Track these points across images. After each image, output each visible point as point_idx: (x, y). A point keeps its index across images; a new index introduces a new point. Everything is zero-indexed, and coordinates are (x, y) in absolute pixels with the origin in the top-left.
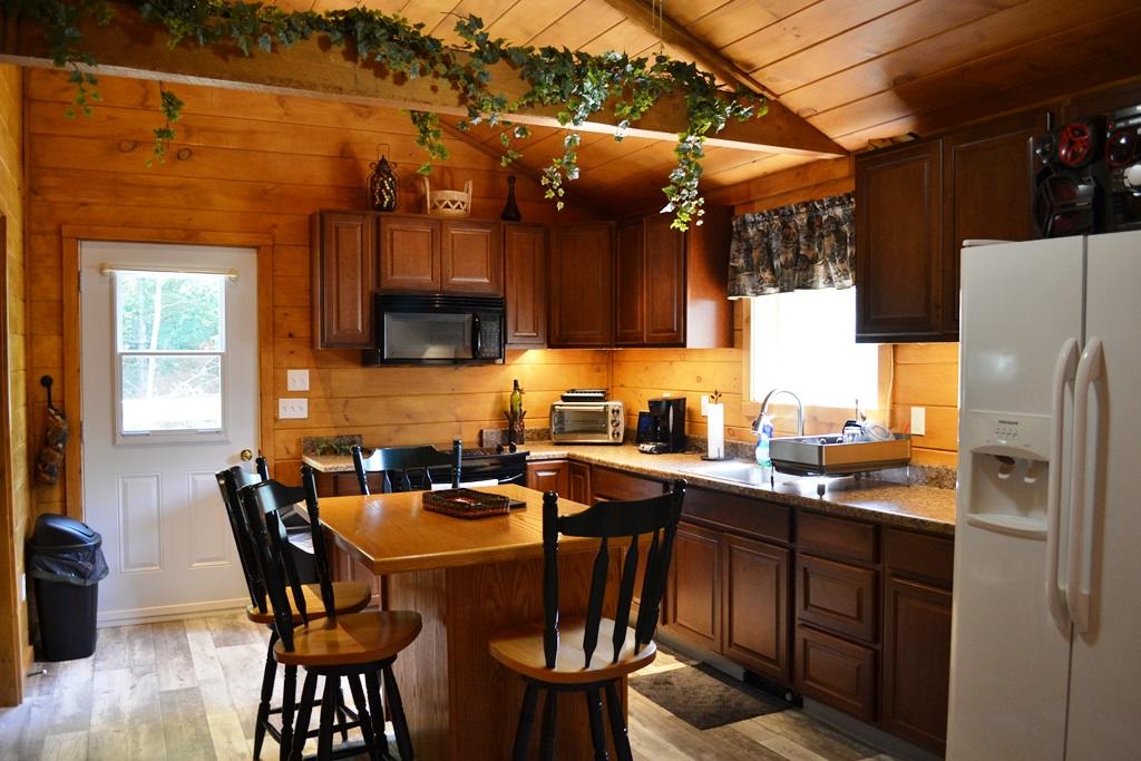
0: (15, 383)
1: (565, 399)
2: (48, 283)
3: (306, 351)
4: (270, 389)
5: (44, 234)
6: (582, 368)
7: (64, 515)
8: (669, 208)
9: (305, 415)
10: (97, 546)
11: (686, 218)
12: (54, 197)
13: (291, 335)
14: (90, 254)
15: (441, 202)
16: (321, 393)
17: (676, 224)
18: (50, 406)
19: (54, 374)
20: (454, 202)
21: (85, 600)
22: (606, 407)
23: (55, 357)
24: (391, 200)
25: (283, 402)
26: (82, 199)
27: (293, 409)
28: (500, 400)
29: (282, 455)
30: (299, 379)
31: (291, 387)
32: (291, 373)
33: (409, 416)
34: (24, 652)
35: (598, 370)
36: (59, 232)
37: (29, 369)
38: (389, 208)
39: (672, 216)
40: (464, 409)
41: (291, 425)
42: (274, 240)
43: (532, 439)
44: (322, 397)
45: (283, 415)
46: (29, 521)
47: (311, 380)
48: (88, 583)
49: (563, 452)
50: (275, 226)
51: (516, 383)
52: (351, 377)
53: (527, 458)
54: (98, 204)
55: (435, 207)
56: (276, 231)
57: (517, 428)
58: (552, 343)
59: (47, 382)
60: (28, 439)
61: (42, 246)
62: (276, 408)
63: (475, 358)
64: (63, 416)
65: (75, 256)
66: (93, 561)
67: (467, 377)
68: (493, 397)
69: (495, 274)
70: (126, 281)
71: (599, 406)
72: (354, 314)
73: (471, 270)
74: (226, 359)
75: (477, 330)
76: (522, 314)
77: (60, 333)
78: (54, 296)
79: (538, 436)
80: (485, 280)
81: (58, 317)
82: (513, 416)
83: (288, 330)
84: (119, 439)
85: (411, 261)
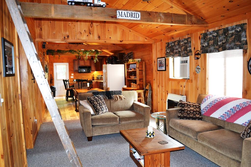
1: (98, 76)
3: (73, 72)
4: (70, 75)
6: (101, 73)
8: (94, 61)
9: (73, 78)
10: (55, 88)
12: (51, 59)
14: (54, 64)
18: (51, 77)
19: (52, 74)
21: (54, 92)
23: (52, 73)
27: (72, 77)
29: (71, 81)
30: (73, 74)
32: (72, 74)
36: (52, 62)
40: (88, 77)
42: (70, 62)
44: (74, 76)
45: (71, 78)
49: (96, 81)
51: (93, 75)
52: (77, 74)
54: (55, 60)
55: (84, 58)
58: (97, 71)
59: (51, 75)
60: (50, 80)
61: (50, 63)
62: (70, 77)
63: (88, 72)
67: (88, 74)
68: (91, 76)
69: (90, 64)
70: (57, 66)
71: (101, 77)
72: (77, 68)
73: (88, 64)
74: (66, 73)
75: (88, 70)
76: (93, 68)
77: (52, 71)
78: (51, 68)
79: (96, 80)
80: (89, 65)
81: (52, 70)
82: (93, 78)
83: (72, 70)
84: (57, 80)
85: (82, 63)
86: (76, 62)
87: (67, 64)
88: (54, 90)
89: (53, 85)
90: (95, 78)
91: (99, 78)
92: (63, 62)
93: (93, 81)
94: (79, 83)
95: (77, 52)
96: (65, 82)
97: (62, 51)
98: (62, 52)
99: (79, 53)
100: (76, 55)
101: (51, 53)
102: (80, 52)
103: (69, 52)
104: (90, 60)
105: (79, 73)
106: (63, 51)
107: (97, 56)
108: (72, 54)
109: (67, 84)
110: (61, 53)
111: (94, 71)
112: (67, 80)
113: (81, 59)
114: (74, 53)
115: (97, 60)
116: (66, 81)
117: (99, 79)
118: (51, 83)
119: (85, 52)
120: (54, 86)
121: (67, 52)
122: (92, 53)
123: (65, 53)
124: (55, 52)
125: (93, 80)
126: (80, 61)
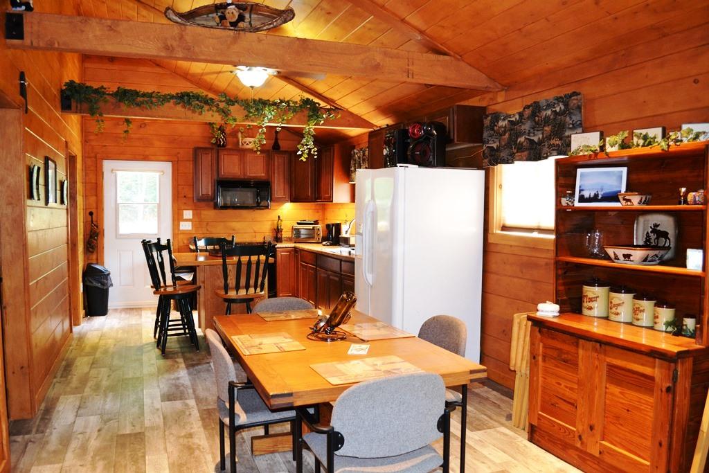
0: (80, 214)
1: (298, 224)
2: (92, 177)
3: (190, 202)
4: (177, 217)
5: (90, 157)
6: (311, 211)
7: (97, 264)
8: (299, 153)
9: (190, 228)
10: (109, 274)
11: (306, 156)
12: (93, 143)
13: (185, 197)
14: (107, 165)
15: (245, 142)
16: (197, 220)
17: (302, 158)
18: (92, 223)
19: (94, 211)
20: (250, 143)
21: (104, 294)
22: (314, 227)
23: (94, 205)
24: (224, 142)
25: (182, 223)
26: (104, 144)
27: (186, 226)
28: (273, 224)
29: (181, 244)
30: (188, 214)
31: (185, 217)
32: (185, 212)
33: (234, 230)
34: (82, 312)
35: (318, 212)
36: (96, 157)
37: (85, 209)
38: (223, 146)
39: (301, 156)
40: (257, 227)
41: (184, 232)
42: (178, 158)
43: (287, 241)
44: (198, 221)
45: (181, 228)
46: (84, 265)
47: (193, 215)
48: (105, 288)
49: (293, 245)
50: (179, 153)
51: (279, 217)
52: (209, 214)
53: (276, 247)
54: (109, 146)
55: (243, 145)
56: (179, 155)
57: (279, 236)
58: (294, 200)
59: (91, 214)
60: (84, 235)
61: (89, 162)
62: (179, 225)
63: (258, 206)
64: (97, 227)
65: (101, 166)
66: (107, 280)
67: (258, 214)
68: (270, 223)
69: (267, 172)
70: (121, 175)
71: (311, 227)
72: (206, 188)
73: (256, 170)
74: (159, 205)
75: (258, 195)
76: (279, 188)
77: (96, 196)
78: (94, 181)
79: (289, 240)
80: (263, 175)
81: (95, 189)
82: (278, 231)
83: (184, 194)
84: (118, 236)
85: (231, 167)
86: (207, 160)
87: (167, 167)
88: (103, 284)
89: (100, 260)
90: (286, 233)
91: (303, 232)
92: (145, 158)
93: (279, 245)
94: (225, 265)
95: (217, 106)
96: (155, 254)
97: (144, 95)
98: (142, 99)
99: (225, 113)
100: (212, 120)
101: (85, 106)
102: (231, 108)
103: (176, 104)
104: (268, 151)
105: (216, 206)
106: (150, 95)
107: (315, 129)
108: (194, 112)
109: (162, 264)
110: (138, 105)
111: (281, 201)
112: (163, 242)
113: (229, 147)
114: (202, 108)
115: (310, 150)
116: (159, 247)
117: (302, 237)
118: (92, 252)
119: (257, 110)
120: (102, 264)
121: (166, 104)
122: (290, 115)
123: (158, 105)
124: (106, 102)
125: (278, 240)
126: (222, 154)
